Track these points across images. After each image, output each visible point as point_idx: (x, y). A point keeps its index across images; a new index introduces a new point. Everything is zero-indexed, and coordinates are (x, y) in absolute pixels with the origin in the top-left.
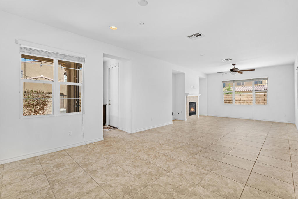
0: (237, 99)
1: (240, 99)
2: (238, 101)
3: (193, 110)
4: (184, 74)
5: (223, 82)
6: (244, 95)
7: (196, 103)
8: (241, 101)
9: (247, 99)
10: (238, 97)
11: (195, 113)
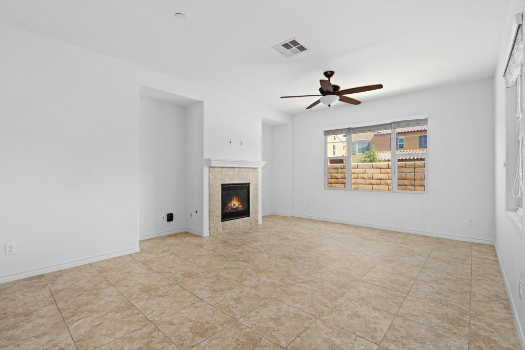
0: (365, 176)
1: (370, 176)
2: (367, 181)
3: (237, 204)
4: (201, 103)
5: (325, 131)
6: (380, 166)
7: (249, 187)
8: (373, 181)
9: (386, 176)
10: (368, 171)
11: (245, 213)
